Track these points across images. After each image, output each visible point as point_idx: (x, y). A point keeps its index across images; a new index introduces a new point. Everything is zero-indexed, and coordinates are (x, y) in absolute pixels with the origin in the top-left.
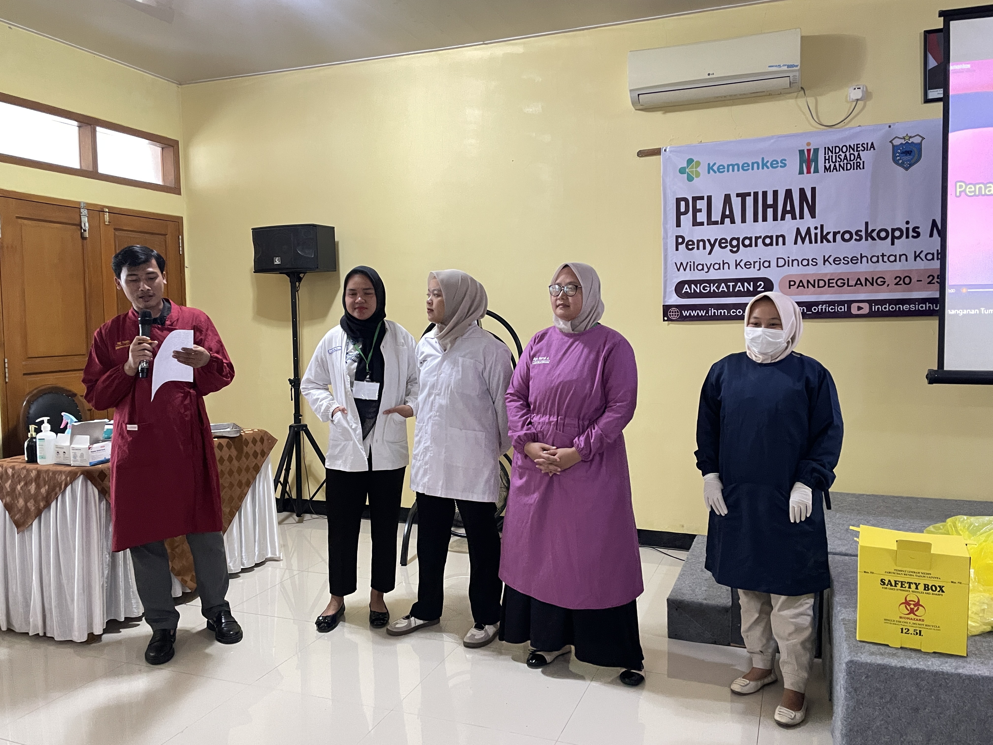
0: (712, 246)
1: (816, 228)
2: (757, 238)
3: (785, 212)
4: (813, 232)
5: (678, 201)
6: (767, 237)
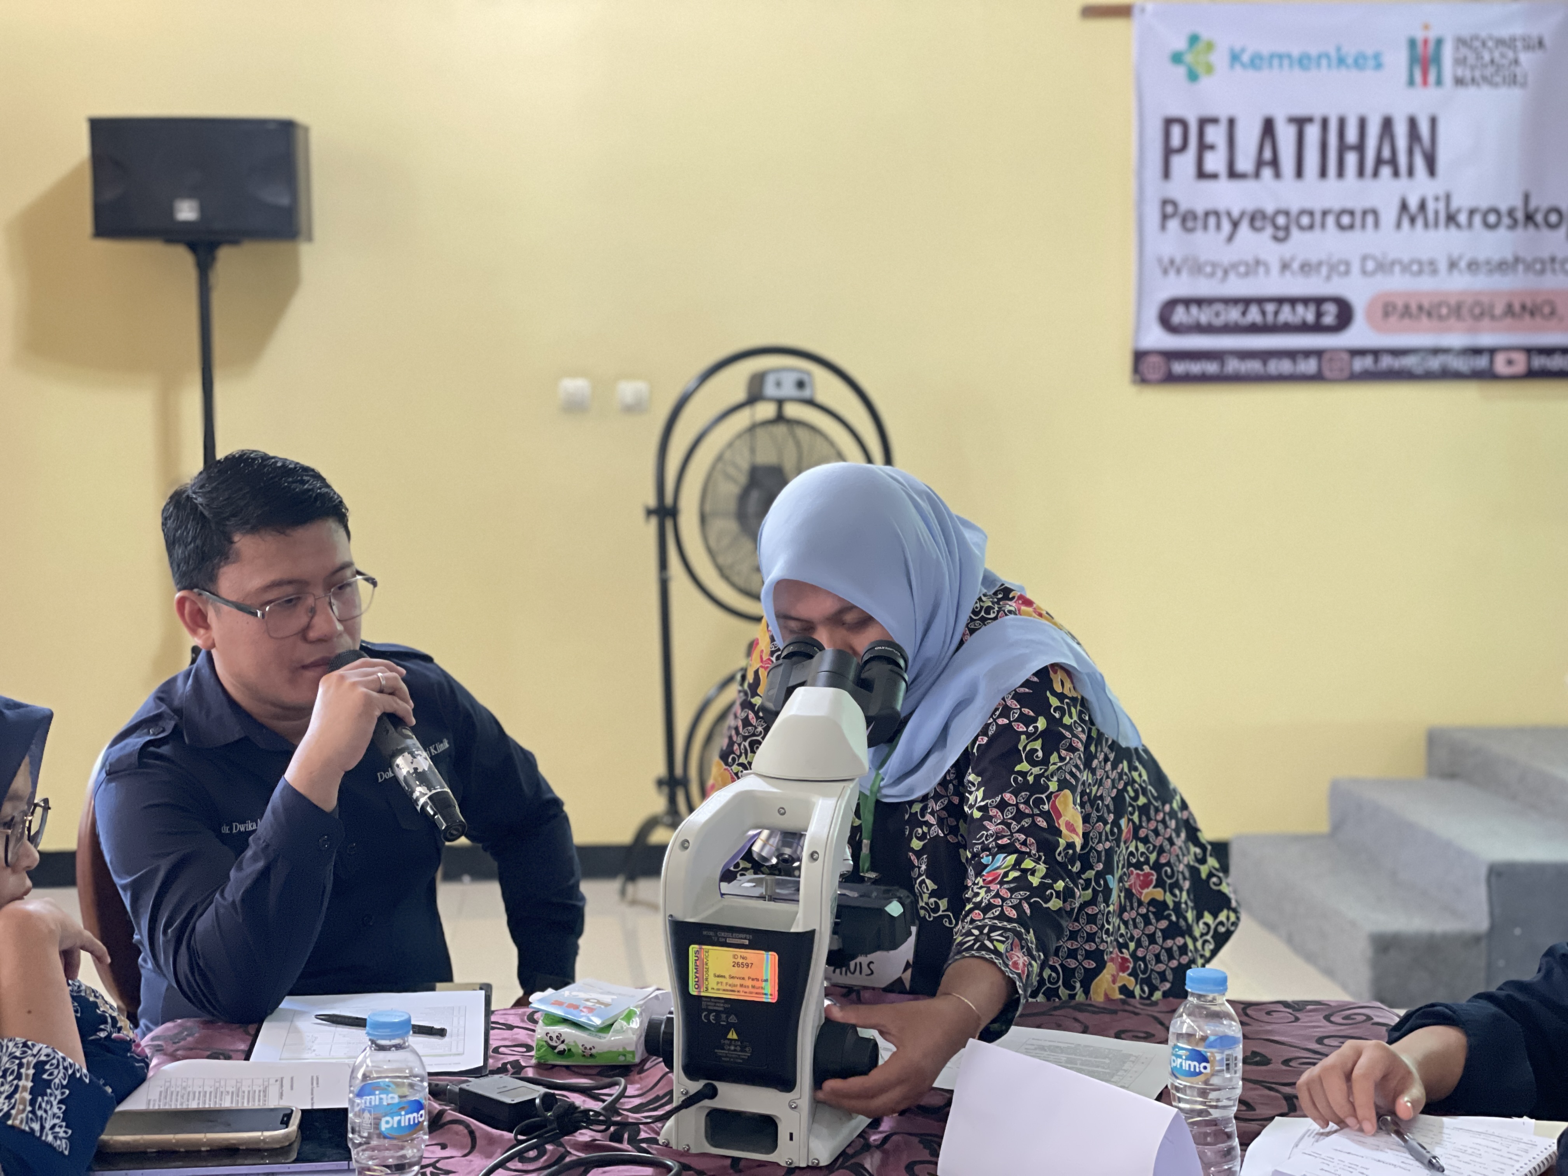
0: (1235, 225)
1: (1437, 199)
2: (1325, 213)
3: (1379, 161)
4: (1431, 206)
5: (1169, 122)
6: (1343, 212)
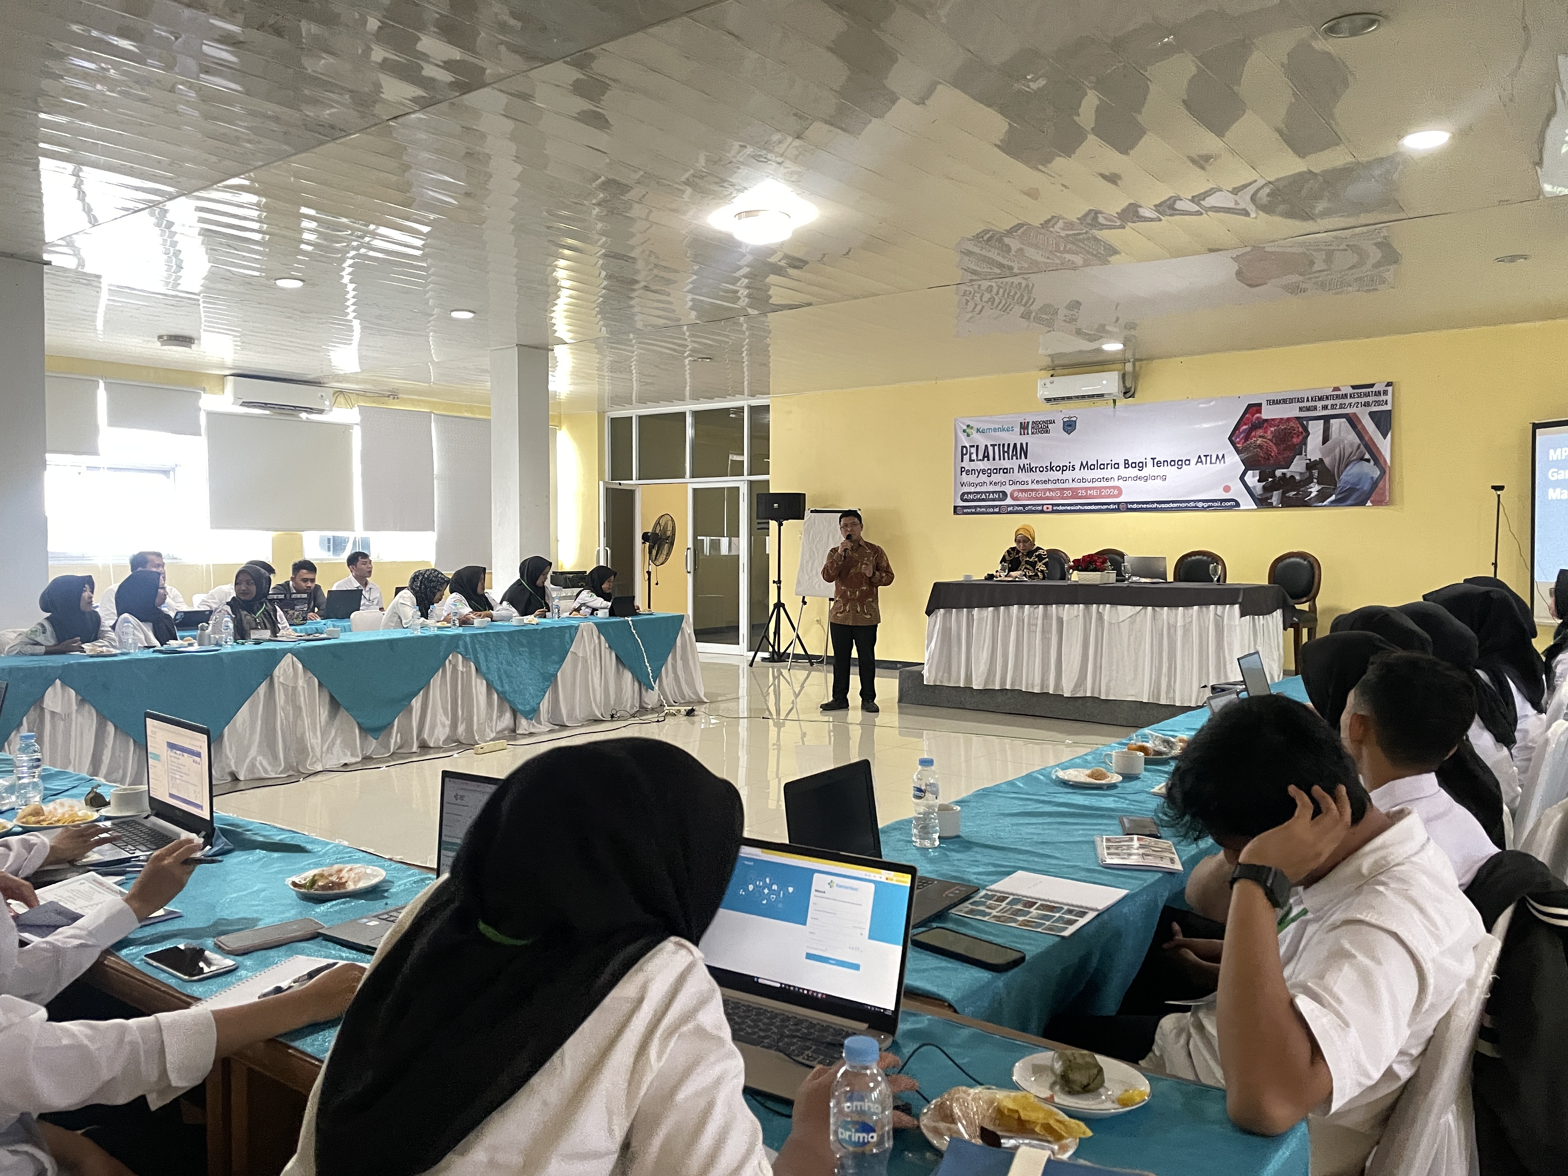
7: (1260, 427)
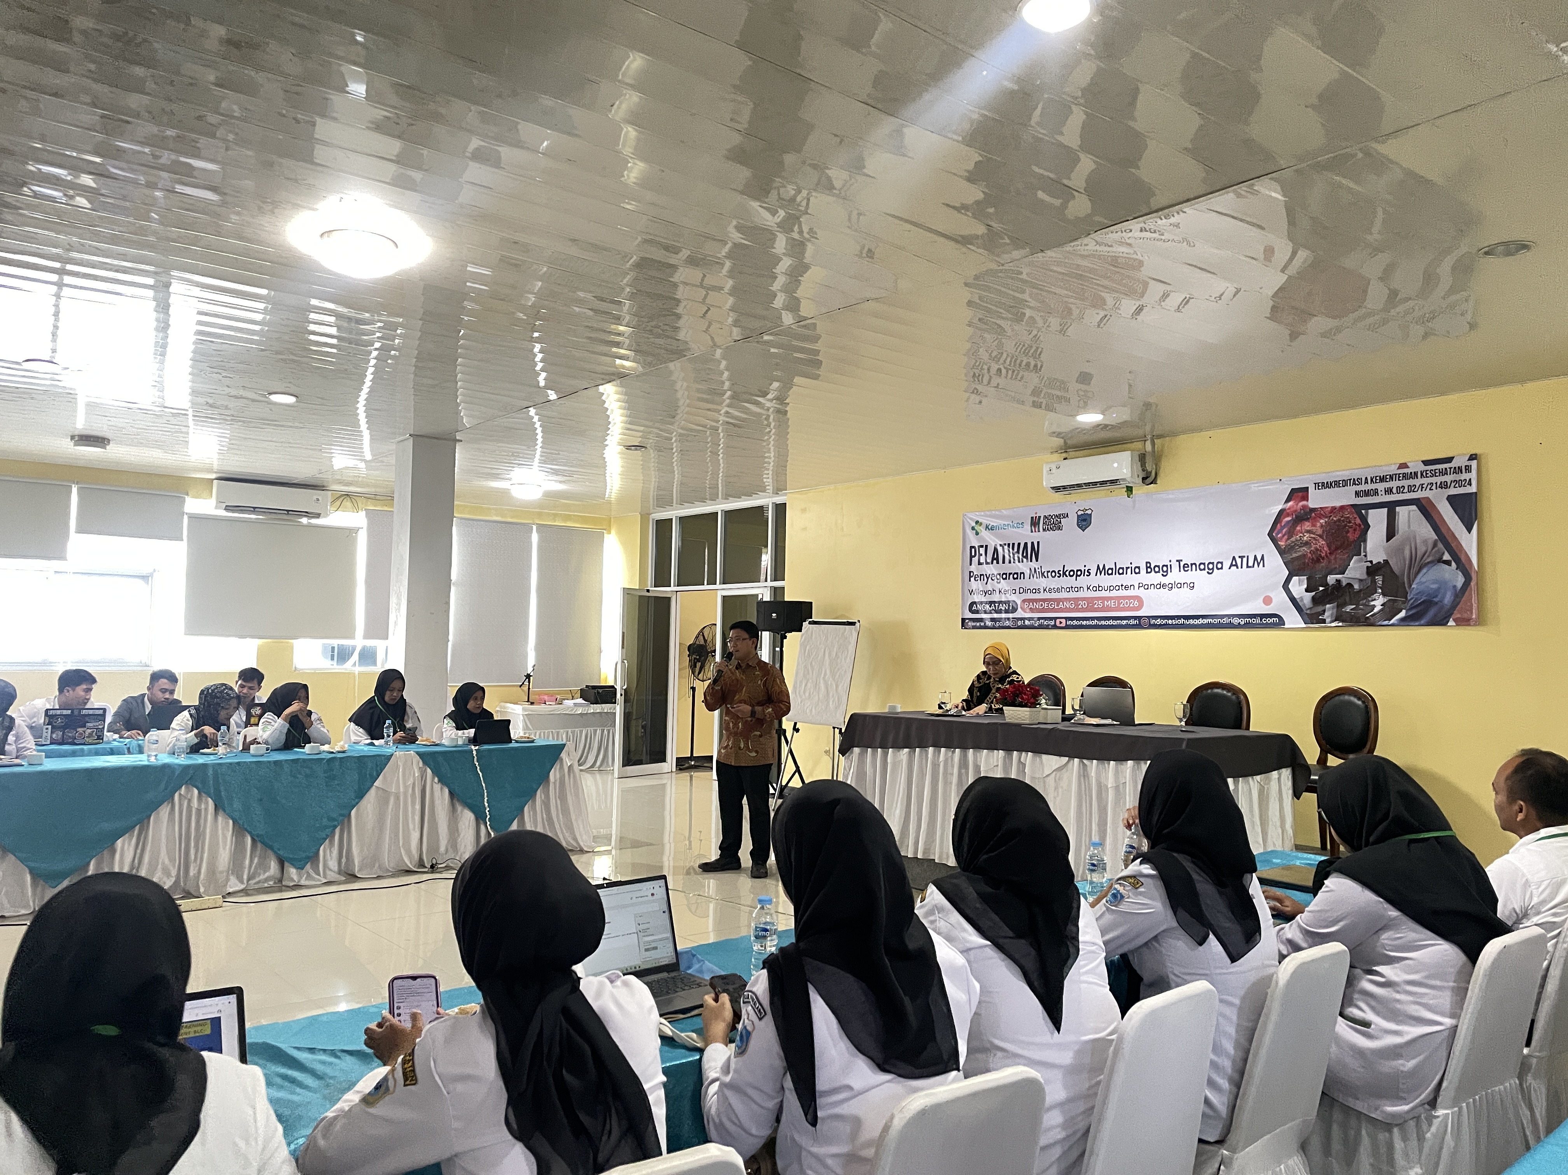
7: (1307, 520)
